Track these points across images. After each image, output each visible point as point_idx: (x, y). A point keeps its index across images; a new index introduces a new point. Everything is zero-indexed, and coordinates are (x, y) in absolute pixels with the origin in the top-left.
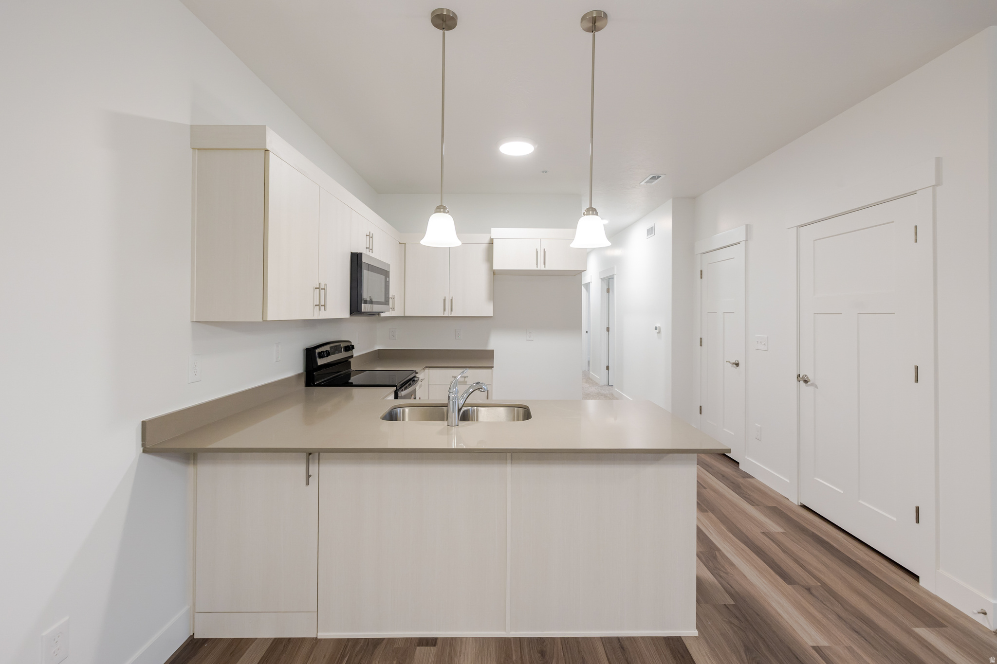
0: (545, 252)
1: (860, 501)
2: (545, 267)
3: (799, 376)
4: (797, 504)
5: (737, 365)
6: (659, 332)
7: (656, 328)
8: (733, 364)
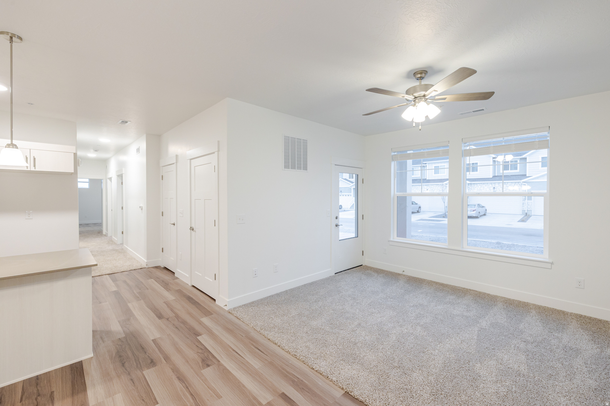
0: (34, 159)
1: (206, 277)
2: (35, 169)
3: (191, 227)
4: (190, 285)
5: (174, 224)
6: (142, 209)
7: (140, 207)
8: (172, 224)
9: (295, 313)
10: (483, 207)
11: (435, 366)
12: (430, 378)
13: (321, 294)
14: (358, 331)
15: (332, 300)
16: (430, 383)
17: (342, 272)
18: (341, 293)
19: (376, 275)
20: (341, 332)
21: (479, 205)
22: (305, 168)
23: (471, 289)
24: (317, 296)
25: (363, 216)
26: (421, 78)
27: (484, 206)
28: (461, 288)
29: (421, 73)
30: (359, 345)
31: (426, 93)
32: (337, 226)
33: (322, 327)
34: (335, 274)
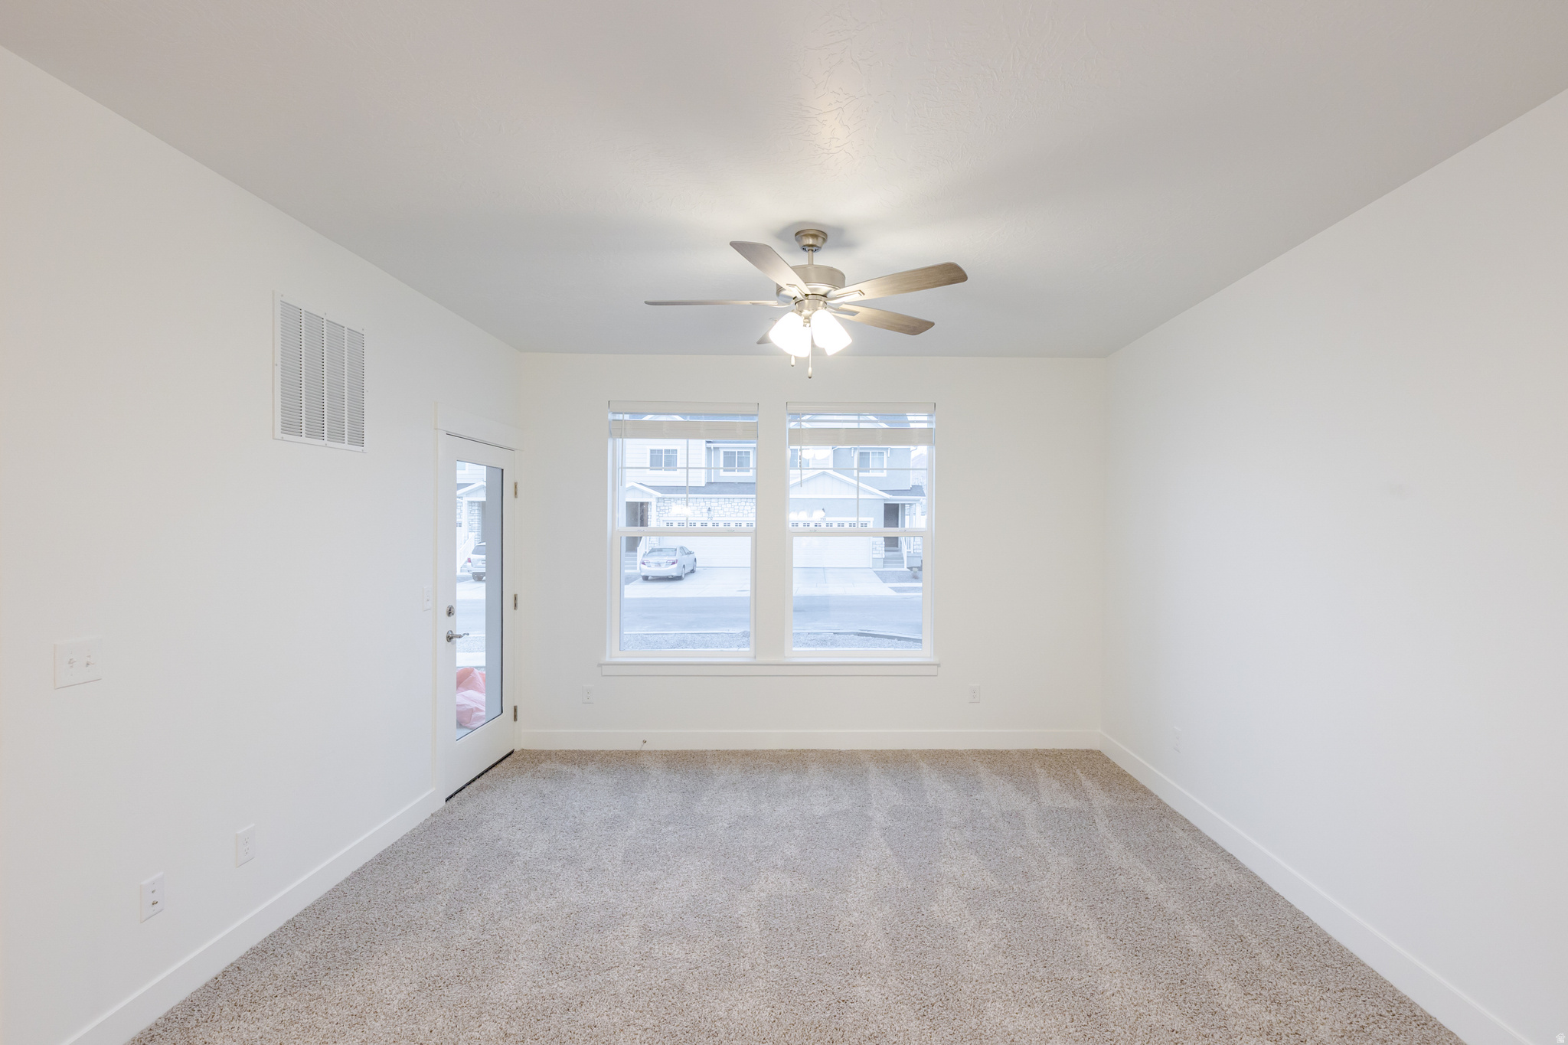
9: (403, 988)
10: (690, 553)
11: (879, 949)
12: (889, 983)
13: (448, 884)
14: (657, 951)
15: (504, 890)
16: (898, 993)
17: (463, 788)
18: (518, 858)
19: (576, 770)
20: (614, 975)
21: (682, 548)
22: (358, 439)
23: (805, 748)
24: (440, 897)
25: (516, 599)
26: (812, 249)
27: (693, 551)
28: (786, 751)
29: (814, 236)
30: (692, 988)
31: (834, 293)
32: (450, 638)
33: (544, 991)
34: (447, 800)
